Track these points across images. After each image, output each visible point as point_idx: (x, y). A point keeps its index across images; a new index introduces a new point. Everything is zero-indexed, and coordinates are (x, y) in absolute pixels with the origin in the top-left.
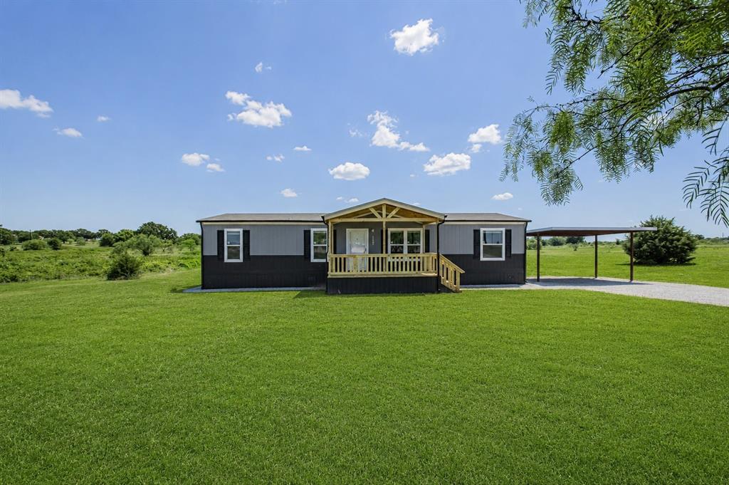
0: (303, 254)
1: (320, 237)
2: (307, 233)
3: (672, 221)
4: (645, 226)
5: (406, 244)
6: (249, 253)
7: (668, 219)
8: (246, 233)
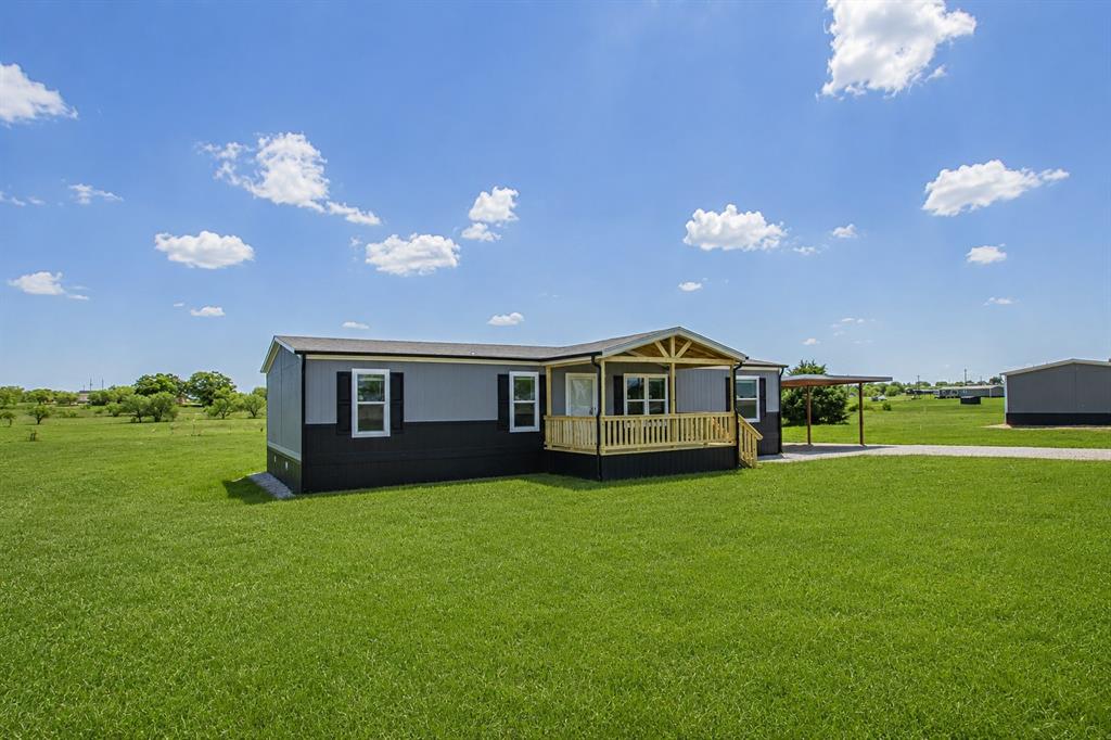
0: (496, 419)
1: (524, 387)
2: (503, 380)
3: (824, 367)
4: (797, 374)
5: (647, 399)
6: (402, 419)
7: (820, 366)
8: (397, 379)
